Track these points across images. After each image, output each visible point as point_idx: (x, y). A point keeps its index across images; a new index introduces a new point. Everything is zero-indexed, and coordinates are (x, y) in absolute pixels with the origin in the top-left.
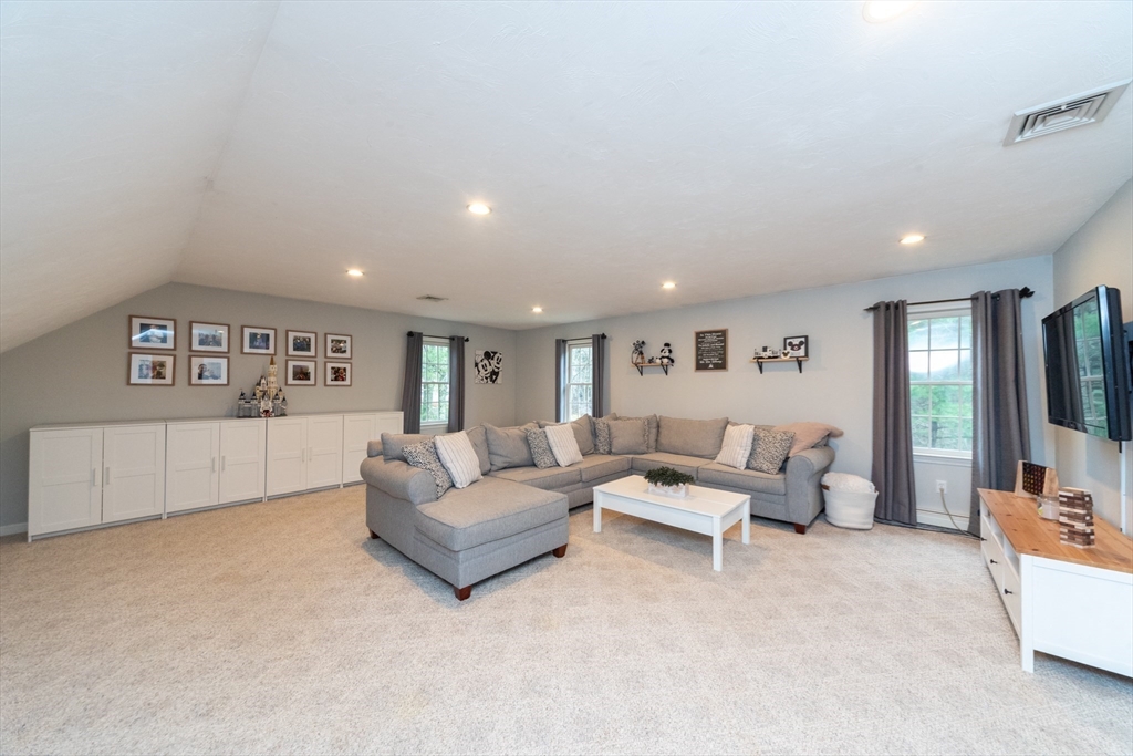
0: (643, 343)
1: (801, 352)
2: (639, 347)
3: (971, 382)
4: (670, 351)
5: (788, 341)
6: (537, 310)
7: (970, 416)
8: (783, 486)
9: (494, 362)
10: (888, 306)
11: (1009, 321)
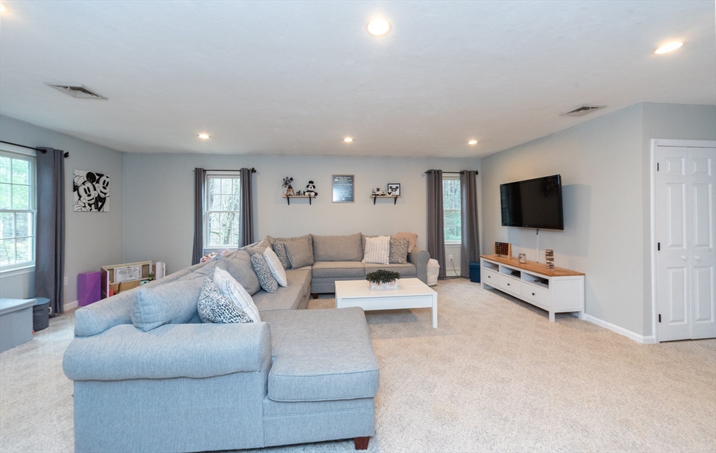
0: (291, 179)
1: (397, 193)
2: (288, 183)
3: (460, 209)
4: (314, 187)
5: (390, 186)
6: (204, 136)
7: (460, 225)
8: (415, 269)
9: (99, 186)
10: (435, 171)
11: (473, 184)
